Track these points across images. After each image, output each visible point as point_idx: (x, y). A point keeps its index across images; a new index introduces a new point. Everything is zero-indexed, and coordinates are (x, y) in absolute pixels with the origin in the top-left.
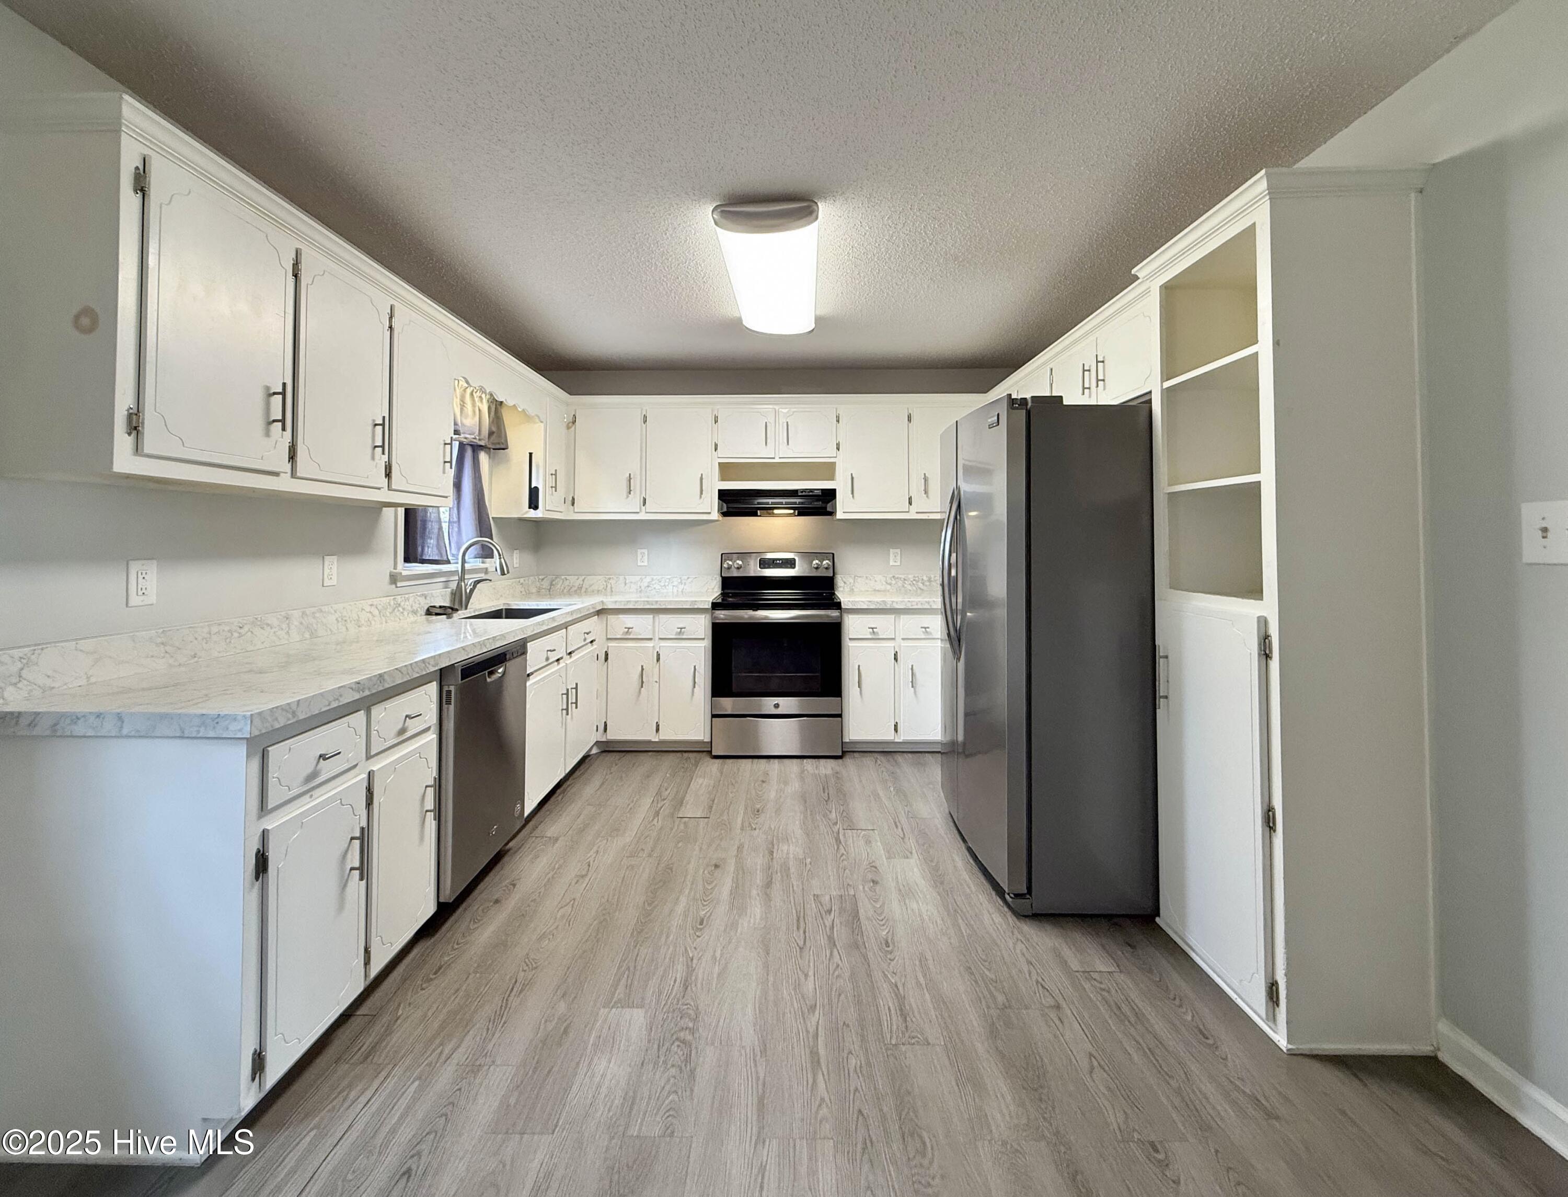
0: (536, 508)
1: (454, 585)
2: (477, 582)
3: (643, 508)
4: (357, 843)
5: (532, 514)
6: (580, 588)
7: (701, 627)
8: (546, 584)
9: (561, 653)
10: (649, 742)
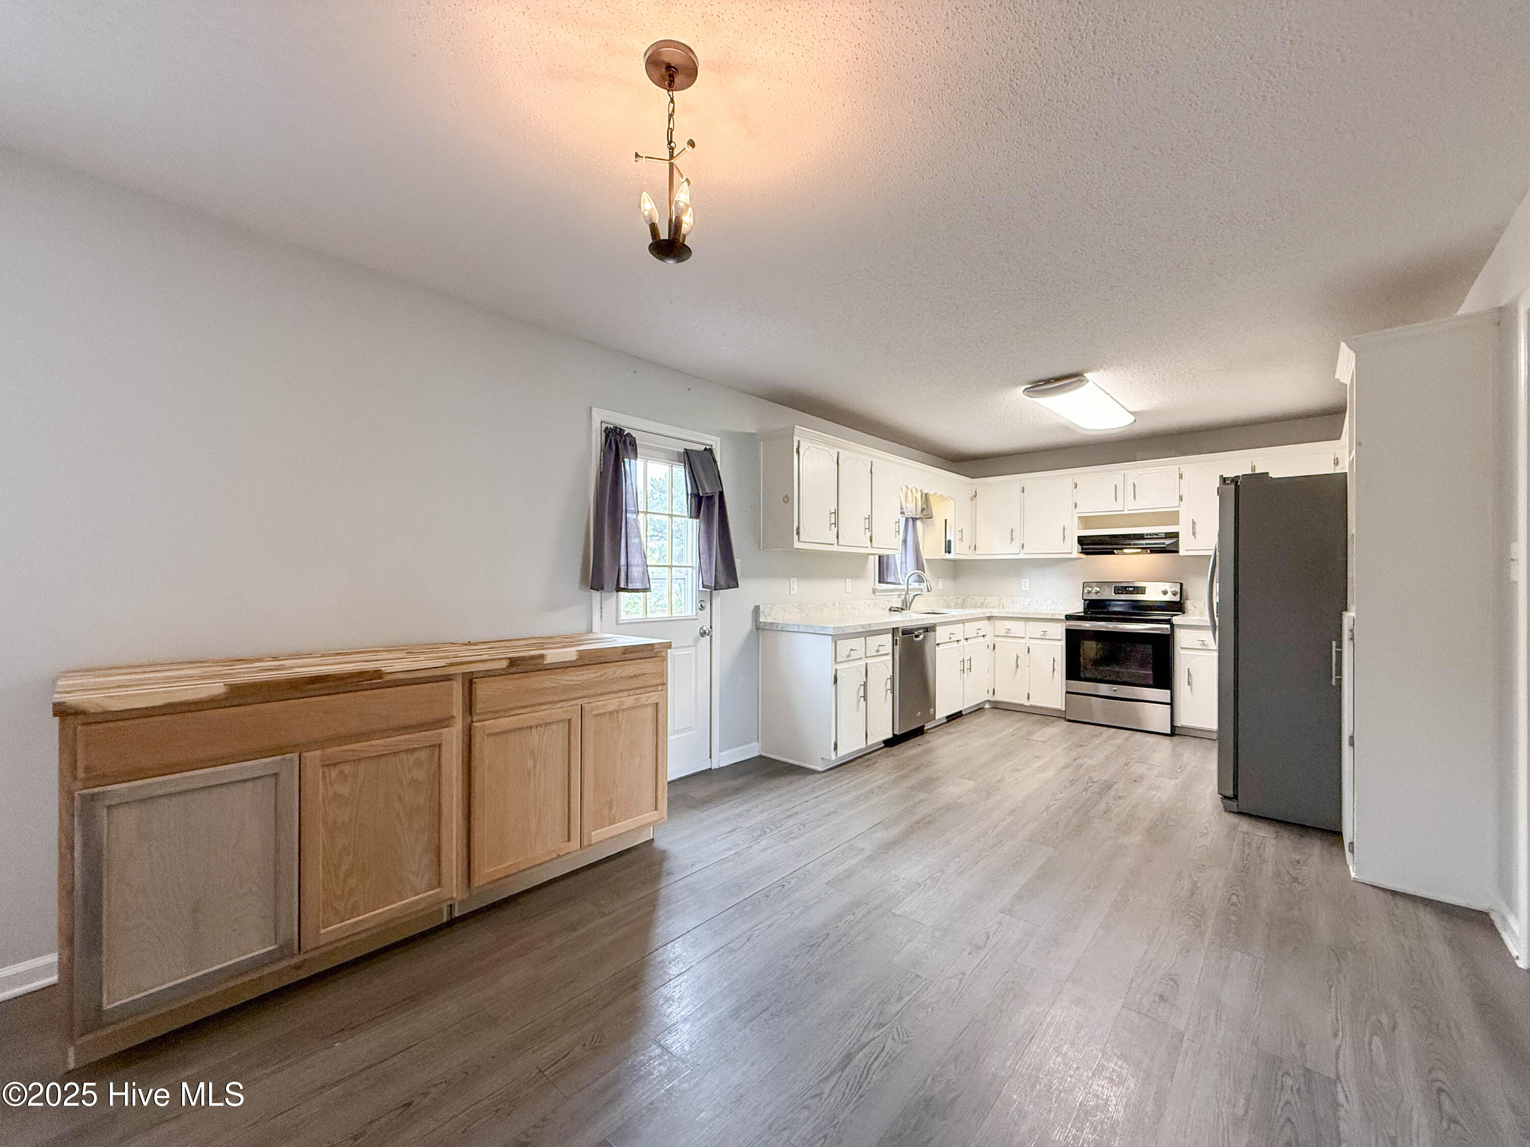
0: (950, 552)
1: (903, 597)
2: (915, 596)
3: (1022, 551)
4: (862, 687)
5: (948, 556)
6: (982, 604)
7: (1059, 631)
8: (960, 601)
9: (961, 637)
10: (1023, 705)
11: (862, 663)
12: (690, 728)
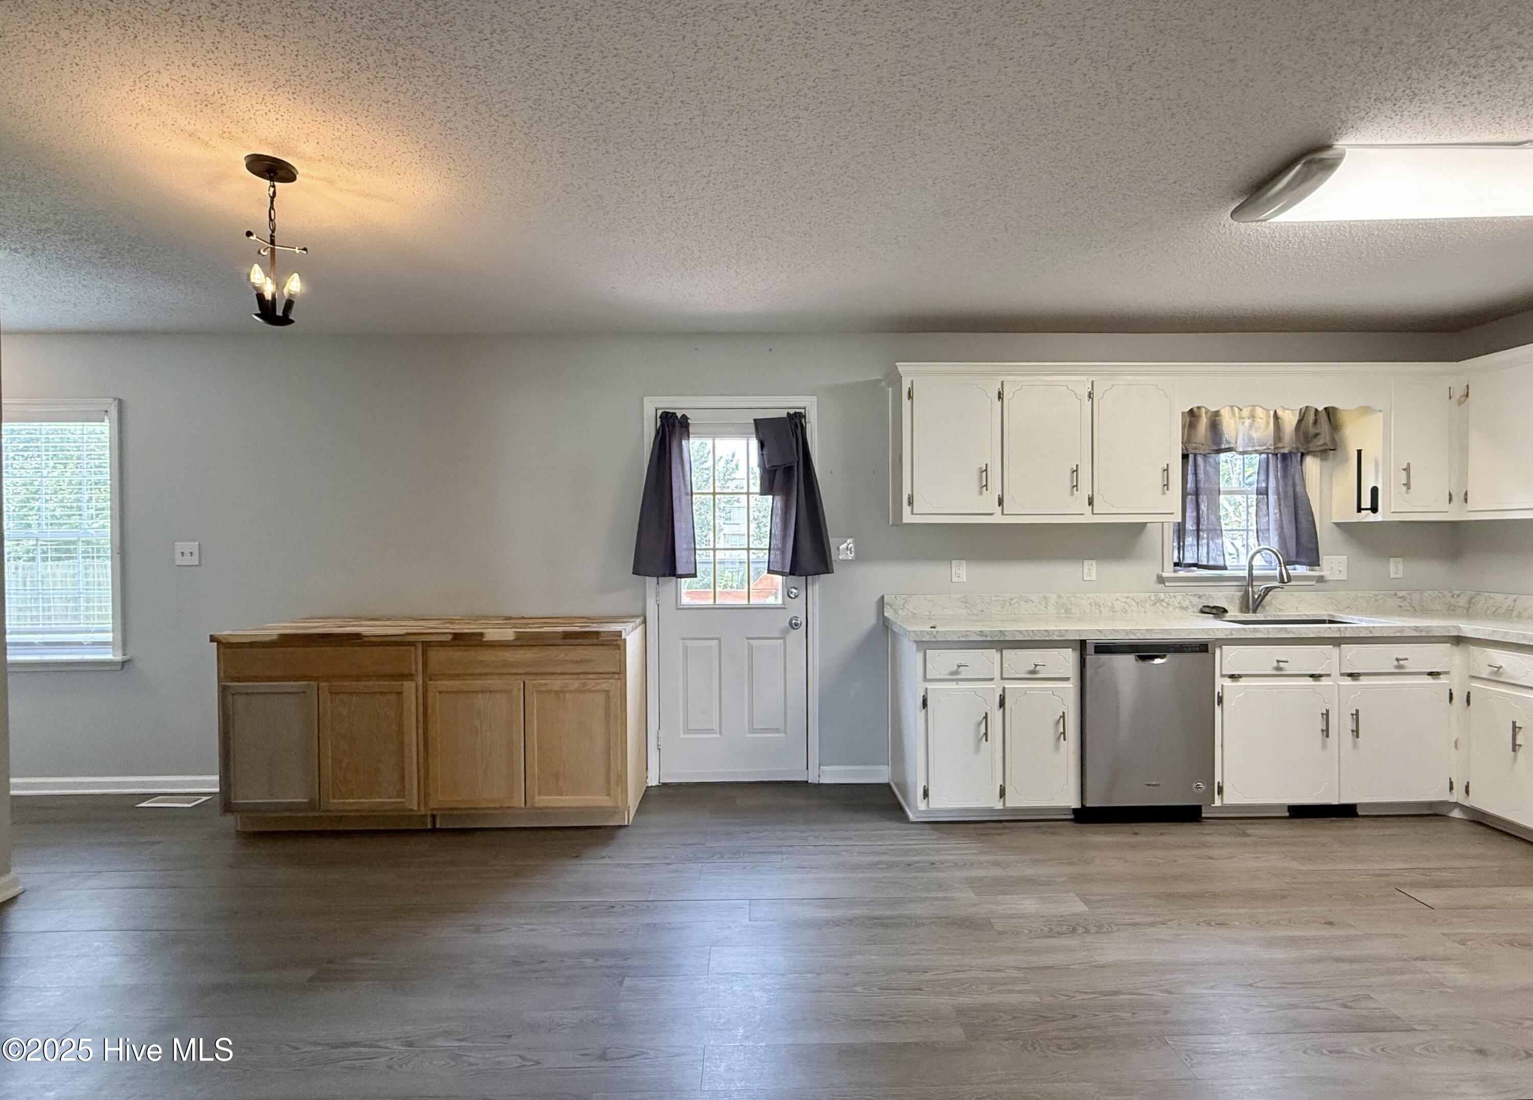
0: (1375, 510)
2: (1267, 590)
5: (1371, 518)
9: (1324, 670)
11: (995, 687)
12: (777, 730)
